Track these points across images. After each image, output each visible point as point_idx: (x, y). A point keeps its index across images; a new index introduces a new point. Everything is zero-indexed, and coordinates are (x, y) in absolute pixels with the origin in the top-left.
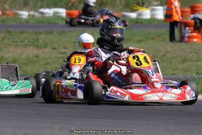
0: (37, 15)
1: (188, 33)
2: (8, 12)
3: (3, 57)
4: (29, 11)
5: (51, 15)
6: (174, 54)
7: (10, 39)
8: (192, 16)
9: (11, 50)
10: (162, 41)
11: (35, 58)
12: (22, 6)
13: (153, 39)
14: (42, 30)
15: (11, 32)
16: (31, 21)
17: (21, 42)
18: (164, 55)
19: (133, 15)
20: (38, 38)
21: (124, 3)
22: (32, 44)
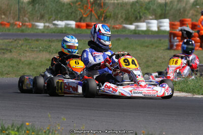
0: (51, 26)
1: (176, 42)
2: (27, 24)
3: (20, 60)
4: (44, 23)
5: (63, 26)
6: (164, 59)
7: (27, 45)
8: (180, 28)
9: (28, 54)
10: (155, 48)
11: (47, 62)
12: (39, 18)
13: (147, 47)
14: (54, 39)
15: (29, 40)
16: (46, 32)
17: (36, 48)
18: (155, 60)
19: (132, 27)
20: (51, 45)
21: (124, 16)
22: (45, 50)
